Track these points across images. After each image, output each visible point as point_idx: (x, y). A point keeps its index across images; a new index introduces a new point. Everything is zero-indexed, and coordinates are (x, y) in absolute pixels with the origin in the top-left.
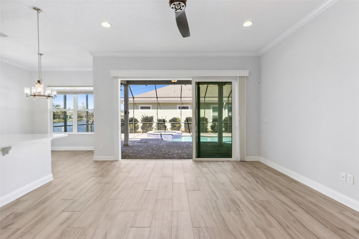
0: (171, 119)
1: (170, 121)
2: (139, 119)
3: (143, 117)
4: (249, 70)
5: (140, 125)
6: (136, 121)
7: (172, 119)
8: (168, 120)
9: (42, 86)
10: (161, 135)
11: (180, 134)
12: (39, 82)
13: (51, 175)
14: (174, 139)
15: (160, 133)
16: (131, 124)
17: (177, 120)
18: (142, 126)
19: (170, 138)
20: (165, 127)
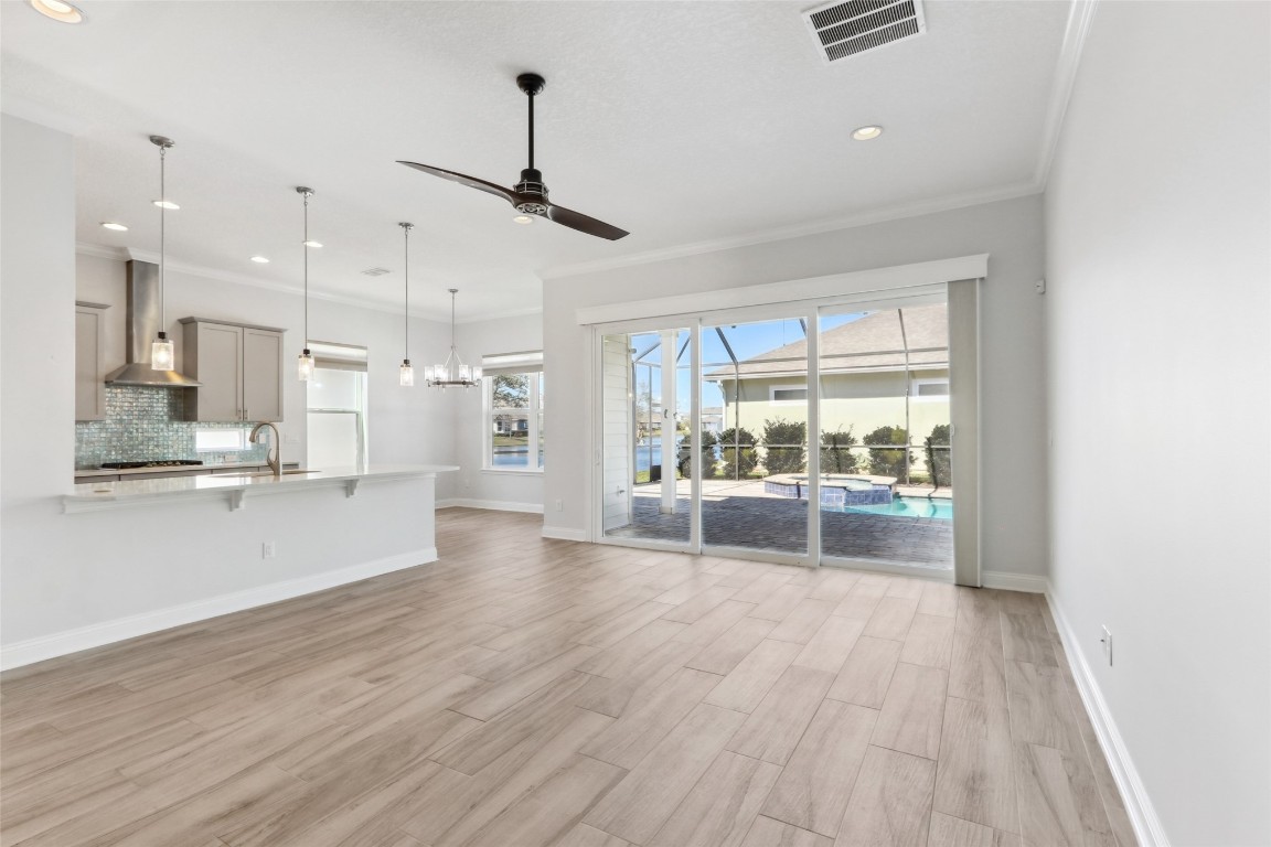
0: (870, 433)
1: (869, 440)
2: (758, 432)
3: (767, 426)
4: (986, 256)
5: (762, 452)
6: (746, 438)
7: (876, 433)
8: (859, 434)
9: (411, 369)
10: (798, 486)
11: (882, 488)
12: (406, 362)
13: (434, 551)
14: (854, 503)
15: (795, 482)
16: (729, 451)
17: (894, 438)
18: (766, 456)
19: (839, 498)
20: (851, 460)
